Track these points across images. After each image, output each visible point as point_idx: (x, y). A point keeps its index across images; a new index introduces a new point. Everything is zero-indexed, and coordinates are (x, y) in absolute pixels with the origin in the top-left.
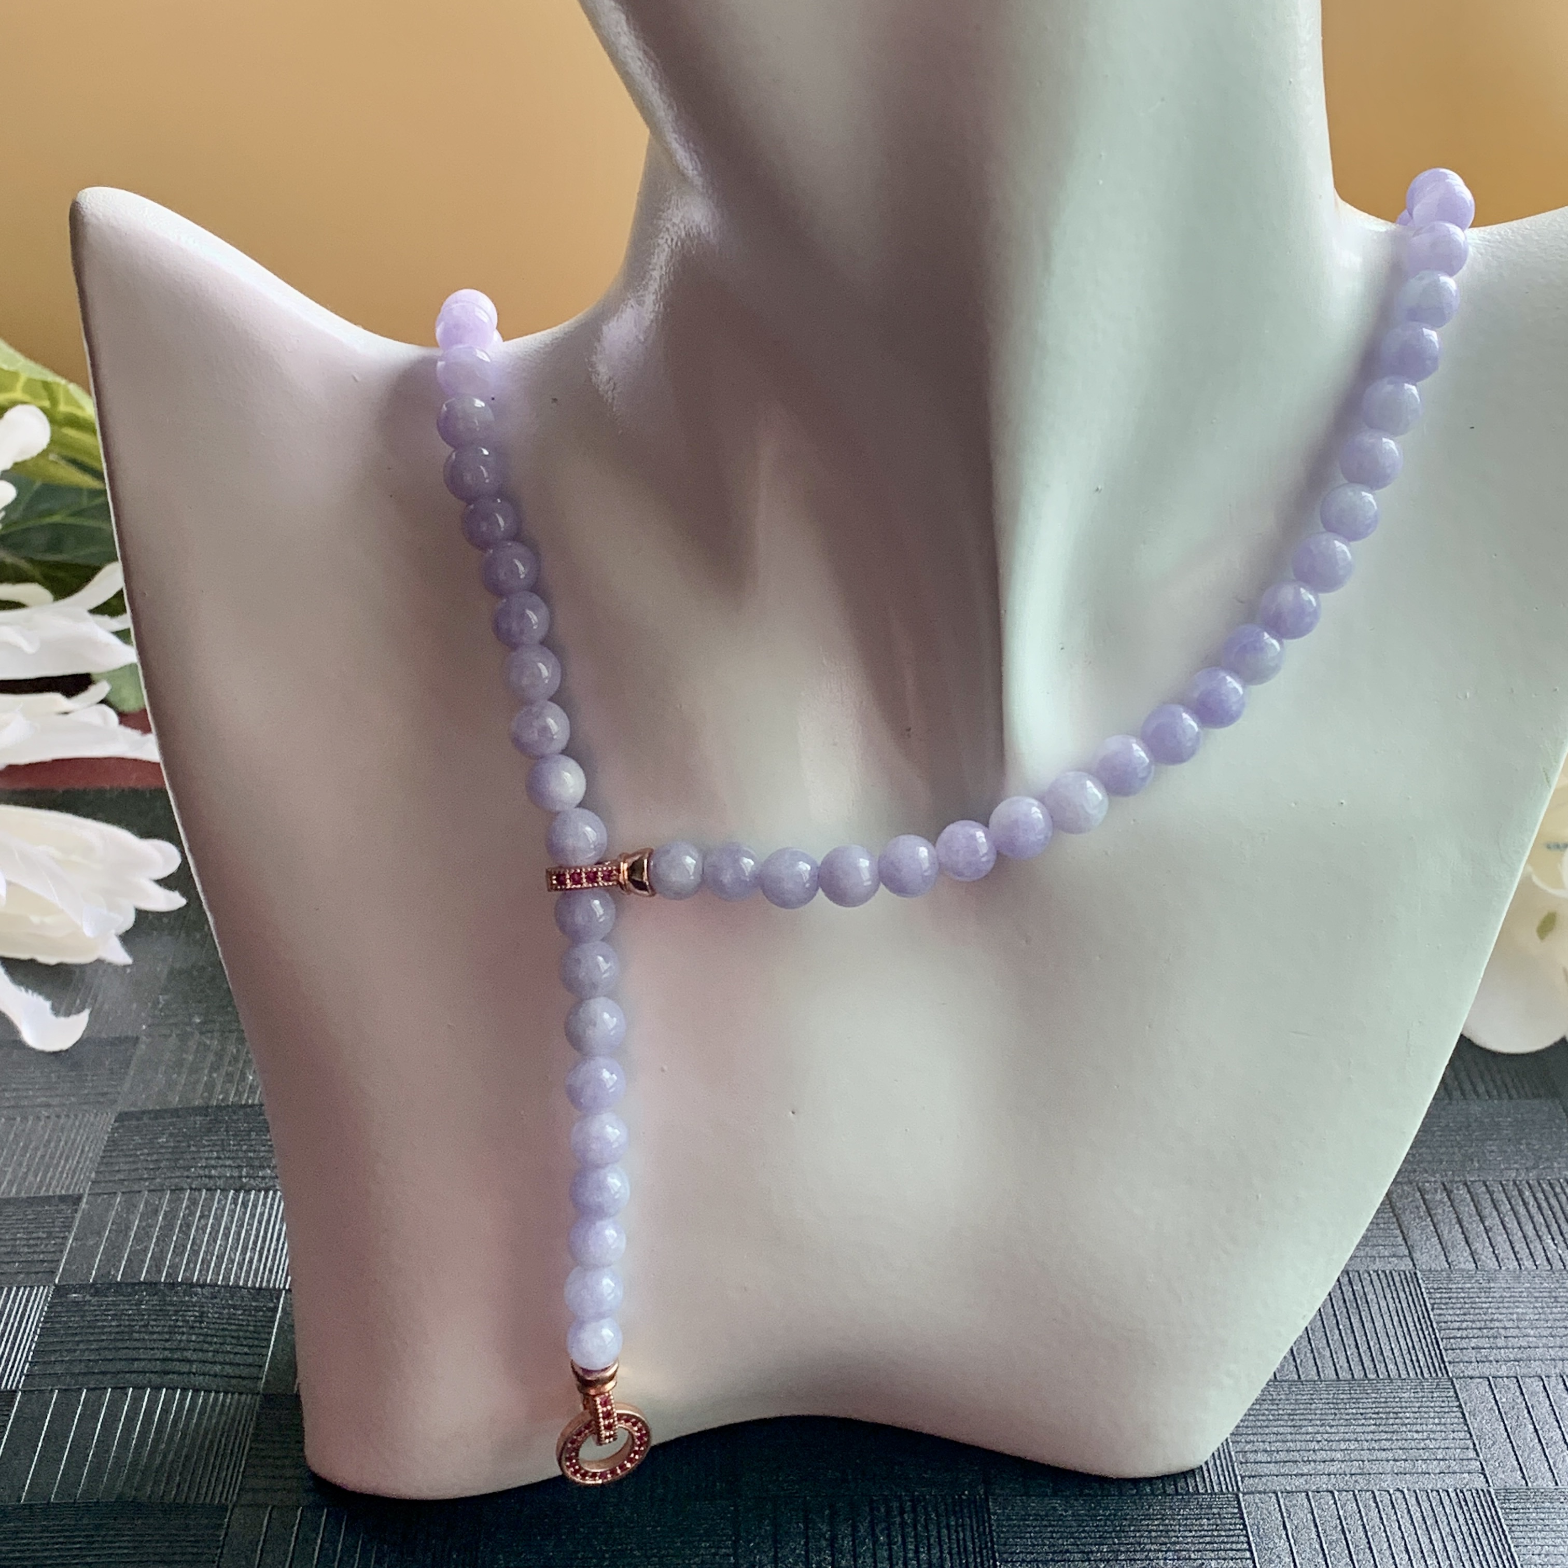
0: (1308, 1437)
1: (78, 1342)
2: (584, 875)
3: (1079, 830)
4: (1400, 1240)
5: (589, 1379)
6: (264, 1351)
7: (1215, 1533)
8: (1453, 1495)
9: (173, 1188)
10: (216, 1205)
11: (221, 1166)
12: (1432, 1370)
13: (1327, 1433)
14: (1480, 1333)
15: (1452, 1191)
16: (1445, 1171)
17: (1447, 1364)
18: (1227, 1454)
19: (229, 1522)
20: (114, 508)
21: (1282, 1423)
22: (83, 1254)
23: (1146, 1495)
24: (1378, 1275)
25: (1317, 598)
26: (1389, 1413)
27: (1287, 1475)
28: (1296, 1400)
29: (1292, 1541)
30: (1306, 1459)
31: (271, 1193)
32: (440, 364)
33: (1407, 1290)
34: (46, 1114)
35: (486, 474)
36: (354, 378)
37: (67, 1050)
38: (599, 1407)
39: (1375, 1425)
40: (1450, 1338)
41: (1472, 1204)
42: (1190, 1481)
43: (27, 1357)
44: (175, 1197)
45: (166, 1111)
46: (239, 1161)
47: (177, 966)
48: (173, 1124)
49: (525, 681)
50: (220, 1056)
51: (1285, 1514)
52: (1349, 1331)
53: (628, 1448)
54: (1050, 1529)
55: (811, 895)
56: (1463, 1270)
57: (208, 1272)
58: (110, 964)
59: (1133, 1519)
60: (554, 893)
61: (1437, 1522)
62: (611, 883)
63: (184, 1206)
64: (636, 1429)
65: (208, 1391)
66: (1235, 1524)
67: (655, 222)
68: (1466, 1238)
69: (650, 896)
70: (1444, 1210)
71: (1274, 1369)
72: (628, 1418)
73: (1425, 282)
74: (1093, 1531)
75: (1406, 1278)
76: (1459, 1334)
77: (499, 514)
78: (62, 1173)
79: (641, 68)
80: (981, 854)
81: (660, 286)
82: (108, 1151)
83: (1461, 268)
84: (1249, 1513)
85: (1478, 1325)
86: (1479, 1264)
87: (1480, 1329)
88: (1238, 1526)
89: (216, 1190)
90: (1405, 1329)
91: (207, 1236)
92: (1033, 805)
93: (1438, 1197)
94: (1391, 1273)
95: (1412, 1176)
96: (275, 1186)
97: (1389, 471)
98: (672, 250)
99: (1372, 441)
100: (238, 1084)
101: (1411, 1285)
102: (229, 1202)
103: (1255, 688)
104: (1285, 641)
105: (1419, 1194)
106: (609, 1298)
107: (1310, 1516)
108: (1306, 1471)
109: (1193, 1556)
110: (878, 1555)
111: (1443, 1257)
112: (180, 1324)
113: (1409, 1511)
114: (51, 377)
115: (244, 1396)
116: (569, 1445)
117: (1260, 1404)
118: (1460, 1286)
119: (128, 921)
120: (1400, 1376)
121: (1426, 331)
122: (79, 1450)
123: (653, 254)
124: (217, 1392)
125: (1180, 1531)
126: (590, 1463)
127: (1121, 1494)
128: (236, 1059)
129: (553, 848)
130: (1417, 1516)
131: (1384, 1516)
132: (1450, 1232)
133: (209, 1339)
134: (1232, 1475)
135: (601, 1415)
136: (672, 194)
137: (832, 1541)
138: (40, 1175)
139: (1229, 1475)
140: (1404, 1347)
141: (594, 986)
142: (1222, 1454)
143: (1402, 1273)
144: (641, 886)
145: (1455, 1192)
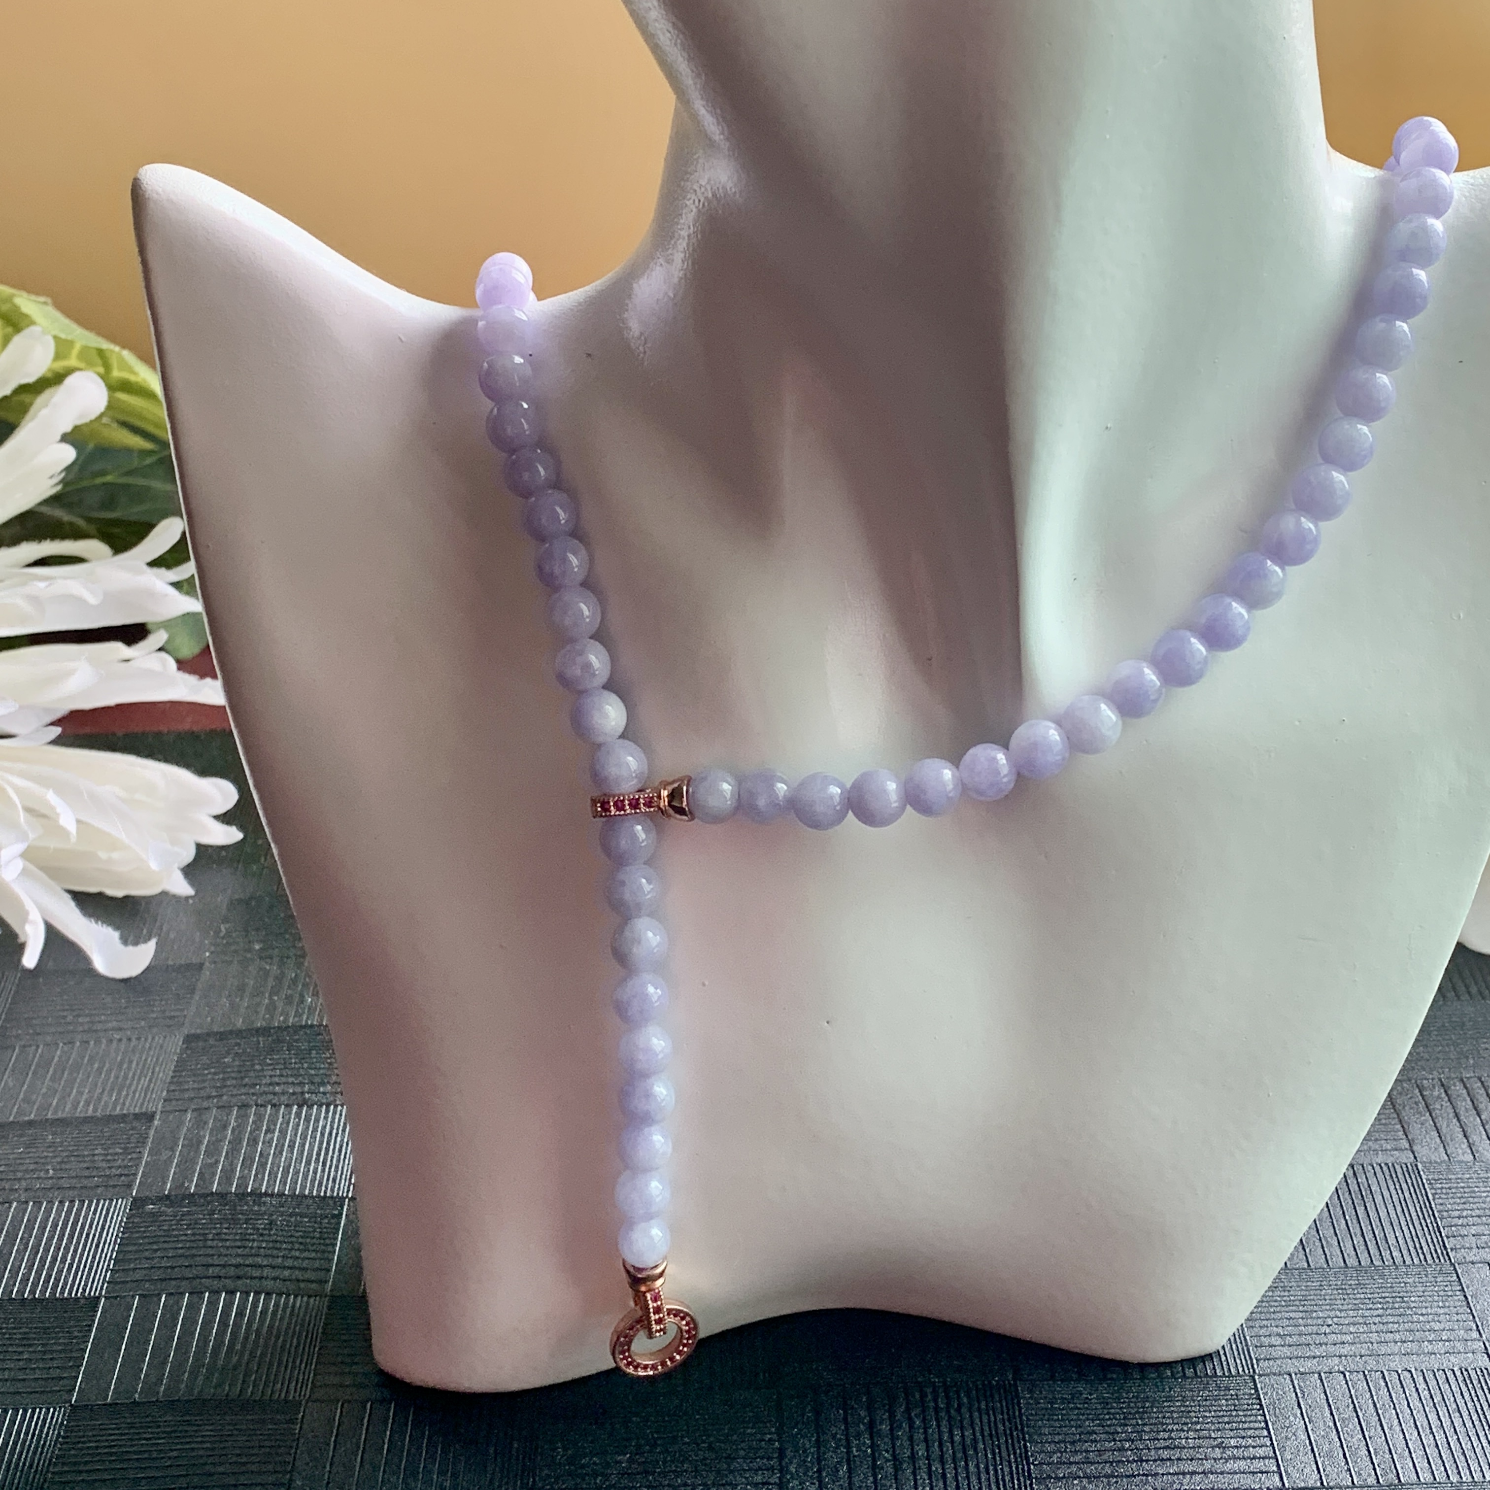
0: (1320, 1321)
1: (156, 1251)
2: (627, 802)
3: (1096, 751)
4: (1401, 1133)
5: (640, 1276)
6: (330, 1256)
7: (1234, 1413)
8: (1458, 1373)
9: (239, 1104)
10: (280, 1120)
11: (284, 1083)
12: (1435, 1255)
13: (1337, 1317)
14: (1479, 1221)
15: (1449, 1088)
16: (1442, 1068)
17: (1449, 1250)
18: (1242, 1339)
19: (303, 1416)
20: (179, 465)
21: (1294, 1308)
22: (157, 1169)
23: (1167, 1377)
24: (1381, 1168)
25: (1316, 526)
26: (1396, 1297)
27: (1301, 1357)
28: (1307, 1286)
29: (1307, 1420)
30: (1317, 1342)
31: (332, 1107)
32: (481, 324)
33: (1409, 1181)
34: (118, 1037)
35: (526, 427)
36: (400, 338)
37: (136, 977)
38: (650, 1302)
39: (1383, 1308)
40: (1451, 1226)
41: (1468, 1099)
42: (1209, 1366)
43: (109, 1265)
44: (242, 1112)
45: (231, 1032)
46: (301, 1078)
47: (237, 897)
48: (238, 1044)
49: (567, 622)
50: (279, 979)
51: (1299, 1395)
52: (1355, 1221)
53: (677, 1341)
54: (1076, 1412)
55: (840, 817)
56: (1462, 1162)
57: (275, 1182)
58: (174, 896)
59: (1155, 1400)
60: (597, 819)
61: (1444, 1399)
62: (652, 809)
63: (251, 1121)
64: (684, 1323)
65: (280, 1295)
66: (1252, 1404)
67: (682, 183)
68: (1464, 1131)
69: (690, 820)
70: (1442, 1106)
71: (1286, 1259)
72: (676, 1313)
73: (1414, 225)
74: (1118, 1413)
75: (1408, 1171)
76: (1460, 1222)
77: (540, 464)
78: (134, 1093)
79: (671, 40)
80: (1002, 775)
81: (688, 245)
82: (178, 1071)
83: (1446, 211)
84: (1266, 1394)
85: (1478, 1212)
86: (1477, 1155)
87: (1479, 1216)
88: (1255, 1407)
89: (280, 1105)
90: (1408, 1219)
91: (273, 1148)
92: (1050, 728)
93: (1436, 1093)
94: (1393, 1165)
95: (1411, 1074)
96: (335, 1100)
97: (1383, 405)
98: (699, 211)
99: (1366, 376)
100: (297, 1006)
101: (1413, 1177)
102: (293, 1117)
103: (1258, 613)
104: (1287, 568)
105: (1417, 1090)
106: (658, 1200)
107: (1323, 1396)
108: (1318, 1354)
109: (1213, 1435)
110: (915, 1437)
111: (1442, 1149)
112: (250, 1231)
113: (1417, 1390)
114: (105, 345)
115: (312, 1300)
116: (622, 1339)
117: (1273, 1291)
118: (1459, 1176)
119: (189, 855)
120: (1404, 1262)
121: (1415, 271)
122: (161, 1350)
123: (681, 215)
124: (288, 1295)
125: (1199, 1411)
126: (642, 1355)
127: (1142, 1379)
128: (294, 981)
129: (597, 777)
130: (1425, 1394)
131: (1394, 1395)
132: (1448, 1126)
133: (278, 1245)
134: (1248, 1358)
135: (651, 1310)
136: (699, 157)
137: (871, 1426)
138: (114, 1095)
139: (1245, 1358)
140: (1408, 1235)
141: (638, 906)
142: (1238, 1339)
143: (1404, 1166)
144: (681, 811)
145: (1453, 1087)
